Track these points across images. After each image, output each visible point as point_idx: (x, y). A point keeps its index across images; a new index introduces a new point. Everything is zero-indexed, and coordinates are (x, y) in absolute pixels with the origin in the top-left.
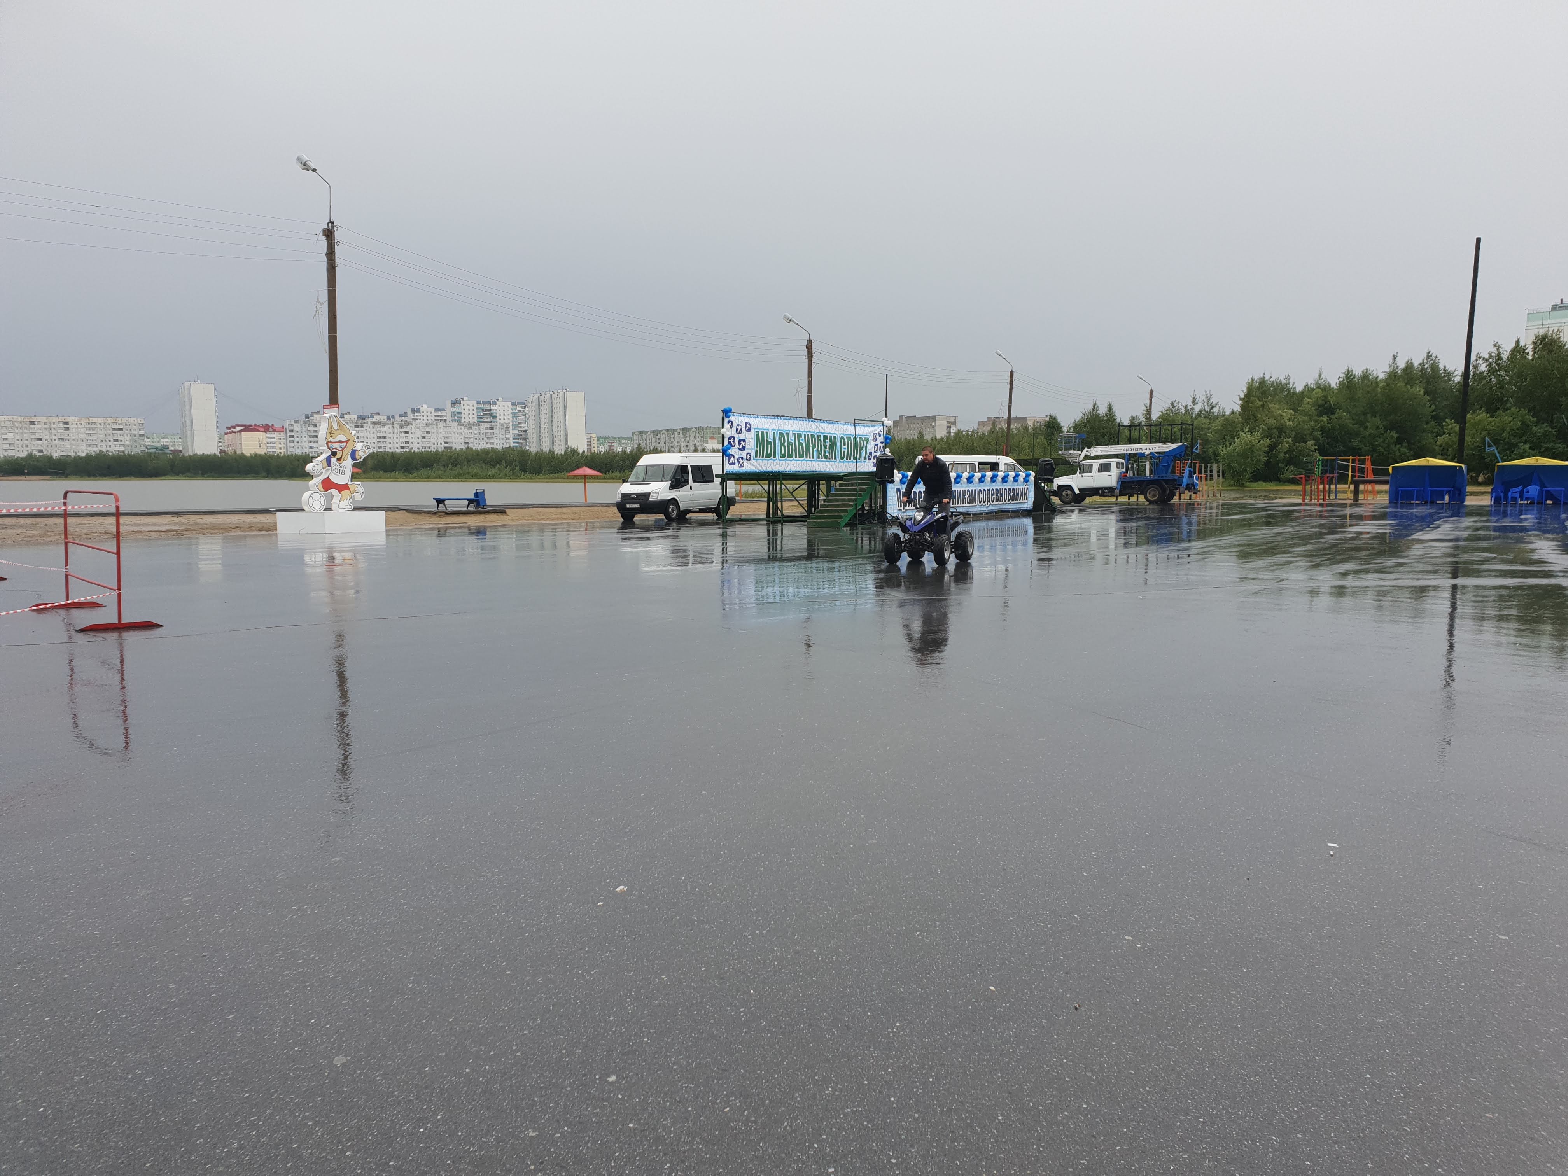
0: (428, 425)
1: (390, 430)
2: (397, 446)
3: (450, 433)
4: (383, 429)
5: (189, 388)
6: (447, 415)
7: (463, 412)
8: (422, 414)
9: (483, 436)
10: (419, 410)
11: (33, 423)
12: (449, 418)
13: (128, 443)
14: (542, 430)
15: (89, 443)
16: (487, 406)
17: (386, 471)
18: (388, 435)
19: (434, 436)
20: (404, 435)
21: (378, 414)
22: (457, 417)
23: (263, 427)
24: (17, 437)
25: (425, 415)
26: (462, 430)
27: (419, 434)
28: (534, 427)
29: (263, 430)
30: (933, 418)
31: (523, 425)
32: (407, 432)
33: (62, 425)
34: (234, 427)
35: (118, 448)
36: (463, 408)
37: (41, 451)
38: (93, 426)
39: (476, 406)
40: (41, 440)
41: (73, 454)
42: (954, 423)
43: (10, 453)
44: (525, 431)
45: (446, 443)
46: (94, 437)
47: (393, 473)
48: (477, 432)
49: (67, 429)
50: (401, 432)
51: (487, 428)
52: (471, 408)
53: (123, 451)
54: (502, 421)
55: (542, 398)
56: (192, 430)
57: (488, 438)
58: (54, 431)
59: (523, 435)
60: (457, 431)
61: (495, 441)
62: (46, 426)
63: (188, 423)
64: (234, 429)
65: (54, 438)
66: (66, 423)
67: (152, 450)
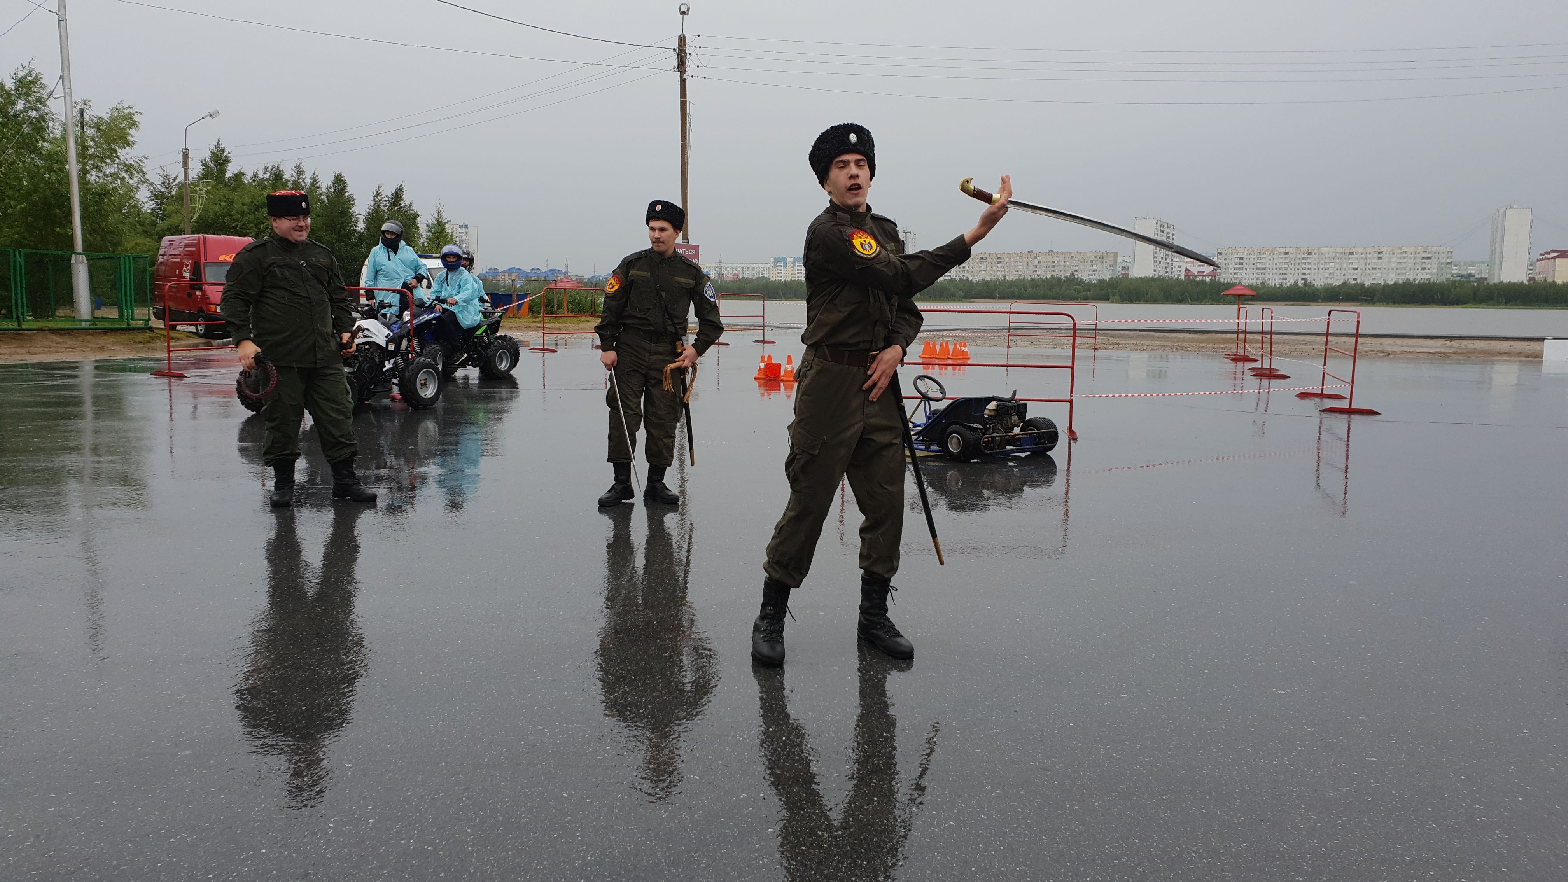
5: (1504, 214)
11: (1351, 253)
13: (1435, 271)
15: (1399, 271)
24: (1338, 266)
34: (1548, 253)
35: (1425, 276)
37: (1355, 279)
38: (1404, 255)
40: (1356, 269)
41: (1382, 282)
43: (1330, 281)
46: (1404, 266)
49: (1380, 258)
53: (1429, 279)
56: (1501, 257)
58: (1369, 261)
63: (1498, 250)
64: (1547, 256)
65: (1368, 267)
66: (1380, 253)
67: (1458, 279)
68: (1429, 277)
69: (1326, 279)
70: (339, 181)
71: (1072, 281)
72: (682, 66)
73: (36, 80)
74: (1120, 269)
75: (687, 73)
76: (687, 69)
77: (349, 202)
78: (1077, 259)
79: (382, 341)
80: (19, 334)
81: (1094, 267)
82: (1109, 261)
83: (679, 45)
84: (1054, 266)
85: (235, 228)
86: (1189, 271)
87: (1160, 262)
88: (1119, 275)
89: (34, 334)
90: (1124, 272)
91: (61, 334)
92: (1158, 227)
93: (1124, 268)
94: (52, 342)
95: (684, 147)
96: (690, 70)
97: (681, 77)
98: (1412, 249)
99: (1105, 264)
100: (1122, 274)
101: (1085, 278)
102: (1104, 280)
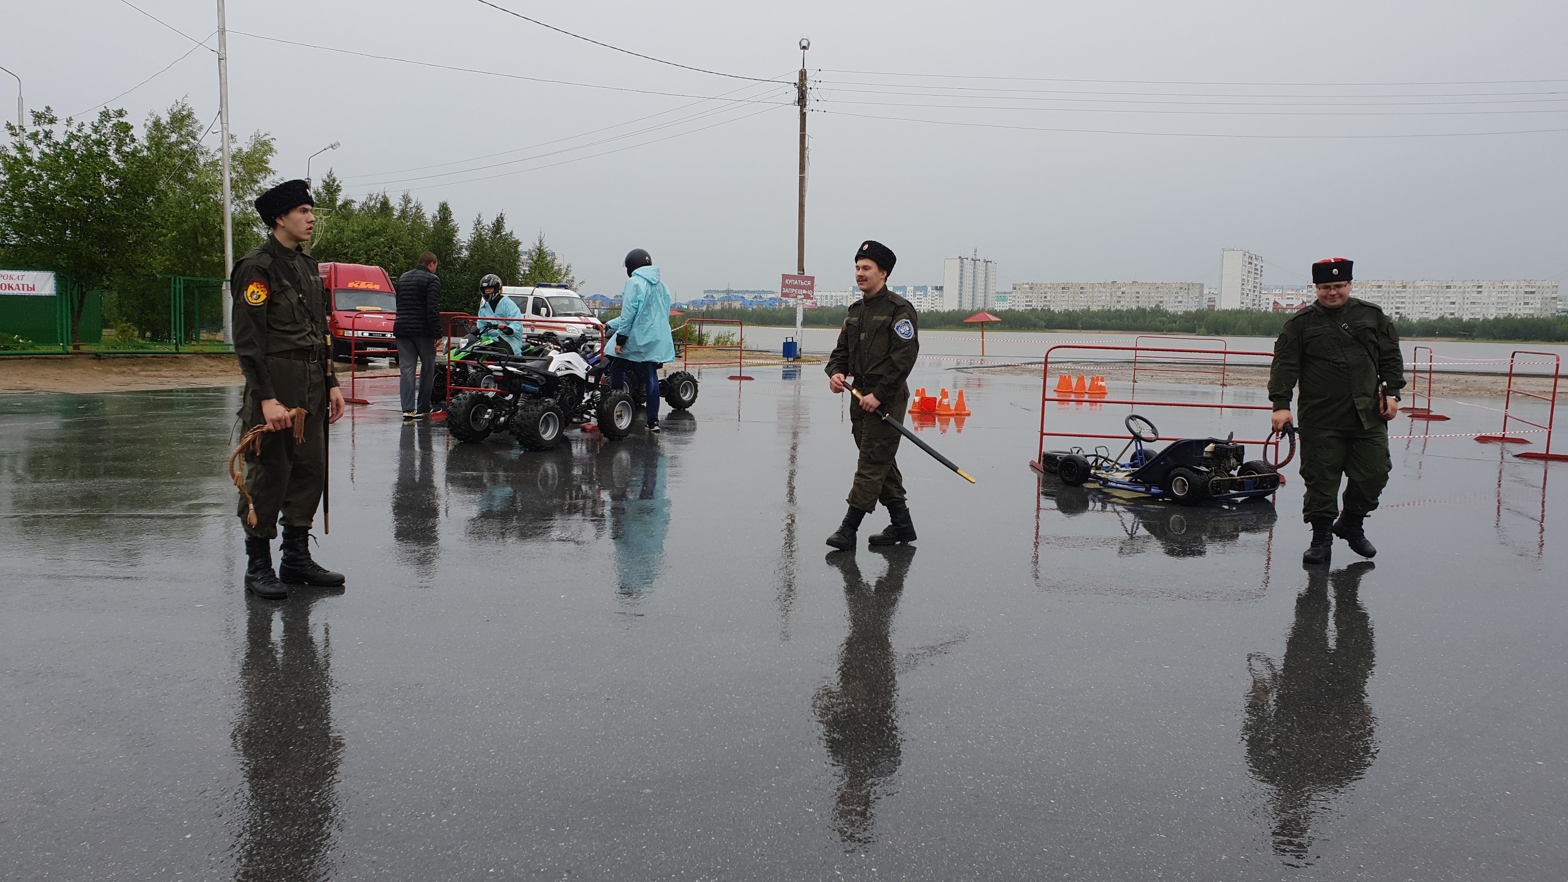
11: (1448, 287)
13: (1539, 306)
15: (1500, 306)
24: (1434, 300)
33: (1475, 289)
35: (1527, 311)
37: (1452, 314)
38: (1506, 289)
40: (1454, 303)
41: (1482, 318)
43: (1425, 316)
46: (1505, 300)
49: (1480, 292)
53: (1532, 315)
58: (1467, 295)
65: (1467, 301)
66: (1479, 287)
67: (1564, 314)
68: (1532, 312)
69: (1422, 313)
70: (444, 210)
71: (1157, 312)
72: (802, 100)
73: (189, 115)
74: (1206, 301)
75: (807, 107)
76: (807, 103)
77: (454, 231)
78: (1162, 290)
79: (581, 372)
80: (177, 358)
81: (1180, 299)
82: (1195, 292)
83: (800, 80)
84: (1138, 297)
85: (346, 254)
86: (1278, 303)
87: (1248, 294)
88: (1206, 306)
89: (190, 358)
90: (1210, 304)
91: (213, 358)
92: (1246, 259)
93: (1210, 300)
94: (206, 365)
95: (802, 180)
96: (810, 104)
97: (801, 111)
98: (1513, 284)
99: (1191, 296)
100: (1208, 306)
101: (1170, 310)
102: (1190, 312)
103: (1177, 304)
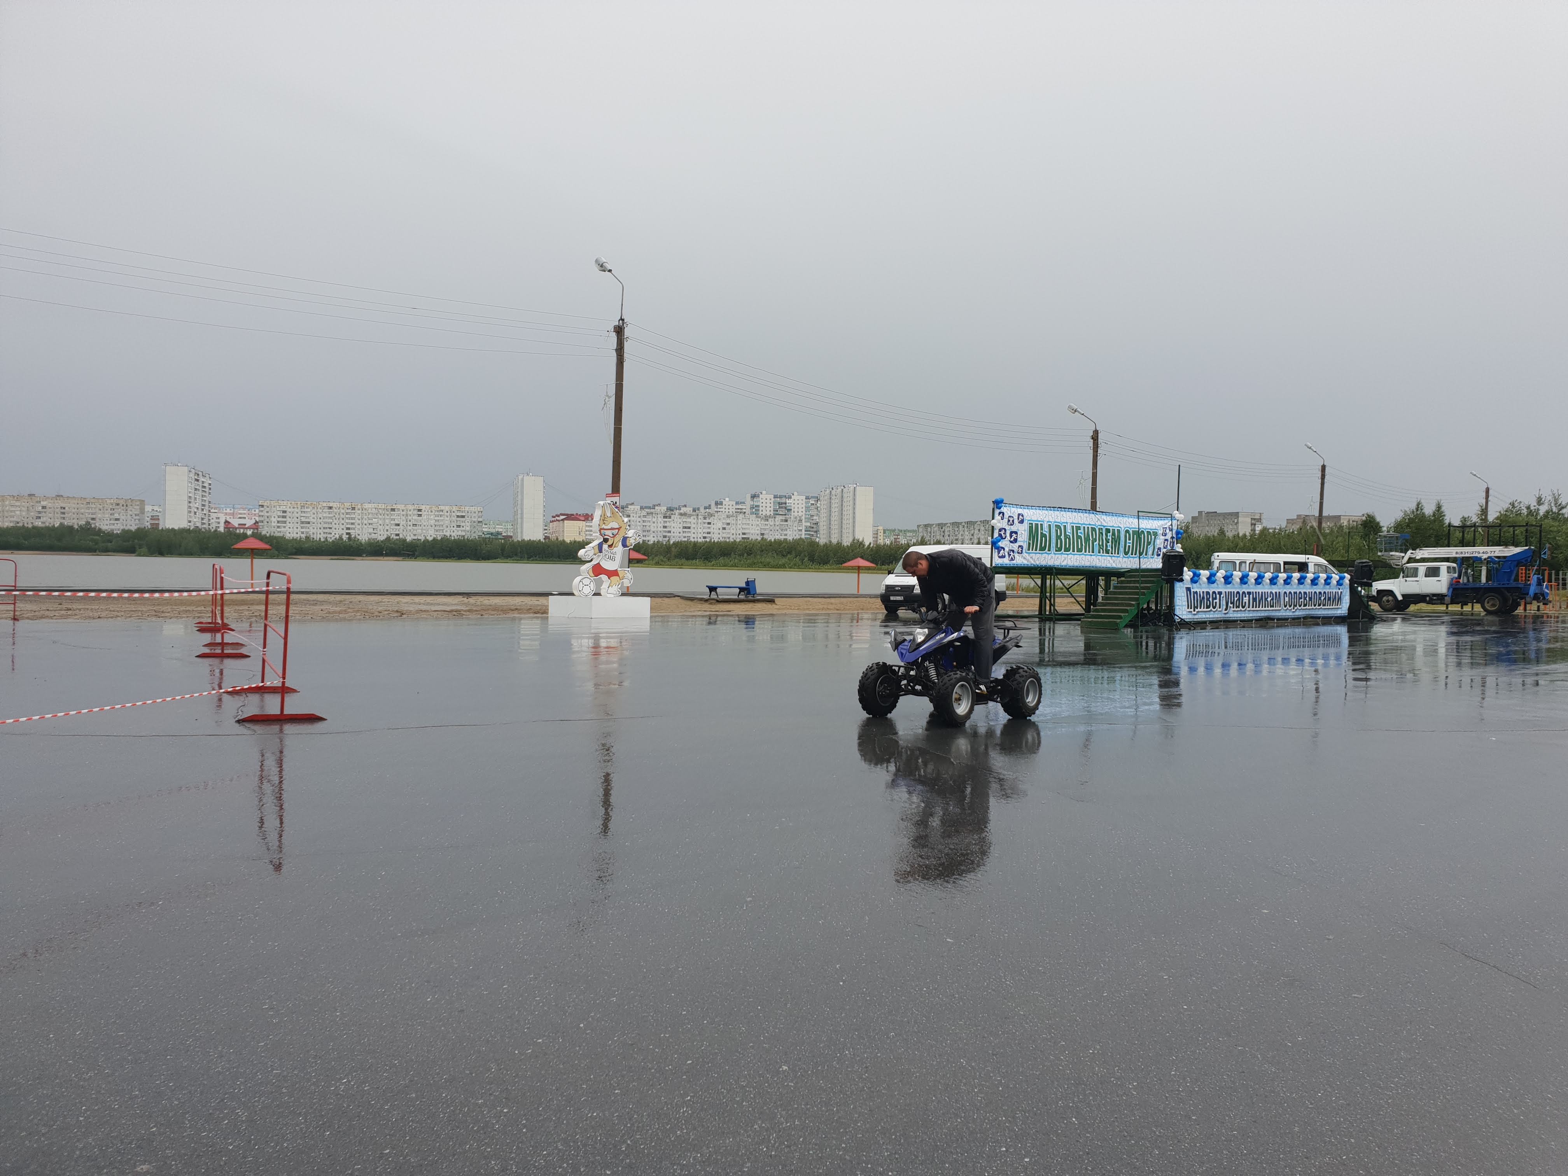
0: (728, 517)
1: (695, 521)
2: (700, 535)
3: (748, 524)
4: (689, 520)
5: (522, 480)
6: (747, 508)
7: (761, 505)
8: (724, 506)
9: (778, 528)
10: (721, 504)
11: (393, 510)
12: (748, 511)
13: (468, 529)
14: (832, 523)
15: (437, 528)
16: (783, 500)
17: (687, 559)
18: (693, 526)
19: (734, 527)
20: (706, 525)
21: (685, 506)
22: (755, 510)
23: (583, 516)
24: (380, 522)
25: (727, 507)
26: (759, 522)
27: (720, 525)
28: (825, 519)
29: (583, 519)
30: (1236, 515)
31: (815, 518)
32: (709, 523)
33: (416, 512)
34: (558, 516)
35: (460, 533)
36: (761, 501)
37: (397, 535)
38: (441, 513)
39: (773, 499)
40: (398, 525)
41: (423, 538)
42: (1259, 520)
43: (373, 536)
44: (817, 524)
45: (744, 534)
46: (441, 523)
47: (694, 561)
48: (772, 523)
49: (420, 515)
50: (704, 523)
51: (782, 520)
52: (768, 501)
53: (464, 536)
54: (796, 514)
55: (833, 492)
56: (522, 518)
57: (782, 530)
58: (410, 518)
59: (814, 528)
60: (754, 523)
61: (788, 532)
62: (404, 513)
63: (519, 512)
64: (558, 518)
65: (409, 523)
66: (420, 510)
67: (488, 536)
68: (463, 534)
69: (370, 534)
71: (88, 530)
74: (148, 519)
78: (93, 506)
81: (116, 516)
82: (136, 510)
84: (64, 513)
86: (229, 523)
87: (195, 513)
88: (147, 524)
90: (153, 522)
92: (192, 475)
93: (153, 518)
98: (447, 508)
99: (130, 513)
100: (151, 524)
101: (104, 528)
102: (129, 531)
103: (112, 522)
